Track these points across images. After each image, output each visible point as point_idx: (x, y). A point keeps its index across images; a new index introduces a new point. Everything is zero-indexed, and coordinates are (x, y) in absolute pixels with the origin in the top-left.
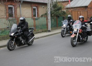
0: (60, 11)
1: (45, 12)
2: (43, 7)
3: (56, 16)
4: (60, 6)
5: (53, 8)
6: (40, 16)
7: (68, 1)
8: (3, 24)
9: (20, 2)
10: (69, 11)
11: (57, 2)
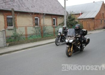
0: (74, 21)
1: (62, 22)
2: (61, 18)
3: (71, 25)
4: (73, 18)
6: (58, 25)
7: (80, 14)
8: (31, 31)
9: (43, 14)
10: (80, 22)
11: (71, 15)
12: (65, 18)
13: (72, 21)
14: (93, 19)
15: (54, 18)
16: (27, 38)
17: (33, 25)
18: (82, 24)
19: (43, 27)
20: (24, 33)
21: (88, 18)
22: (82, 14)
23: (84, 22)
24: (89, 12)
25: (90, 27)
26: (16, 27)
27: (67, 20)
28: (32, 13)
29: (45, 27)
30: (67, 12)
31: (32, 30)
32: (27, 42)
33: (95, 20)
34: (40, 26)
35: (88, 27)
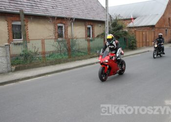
0: (121, 30)
2: (100, 25)
4: (120, 25)
5: (112, 27)
6: (96, 36)
7: (131, 19)
8: (51, 46)
9: (72, 19)
10: (131, 31)
11: (116, 20)
12: (107, 25)
13: (118, 31)
14: (153, 27)
15: (89, 26)
16: (44, 57)
17: (54, 37)
18: (135, 35)
19: (71, 40)
20: (40, 50)
21: (145, 26)
22: (134, 19)
23: (137, 33)
24: (146, 16)
25: (148, 41)
26: (26, 39)
27: (109, 28)
28: (53, 18)
29: (75, 39)
30: (110, 16)
31: (53, 45)
32: (45, 65)
33: (156, 29)
34: (66, 38)
35: (144, 41)
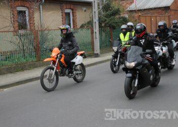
0: (117, 16)
1: (89, 20)
2: (84, 9)
3: (109, 26)
5: (103, 11)
6: (79, 27)
8: (8, 42)
10: (134, 17)
12: (95, 9)
13: (112, 17)
15: (67, 11)
17: (12, 29)
19: (39, 33)
21: (155, 9)
31: (11, 42)
